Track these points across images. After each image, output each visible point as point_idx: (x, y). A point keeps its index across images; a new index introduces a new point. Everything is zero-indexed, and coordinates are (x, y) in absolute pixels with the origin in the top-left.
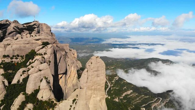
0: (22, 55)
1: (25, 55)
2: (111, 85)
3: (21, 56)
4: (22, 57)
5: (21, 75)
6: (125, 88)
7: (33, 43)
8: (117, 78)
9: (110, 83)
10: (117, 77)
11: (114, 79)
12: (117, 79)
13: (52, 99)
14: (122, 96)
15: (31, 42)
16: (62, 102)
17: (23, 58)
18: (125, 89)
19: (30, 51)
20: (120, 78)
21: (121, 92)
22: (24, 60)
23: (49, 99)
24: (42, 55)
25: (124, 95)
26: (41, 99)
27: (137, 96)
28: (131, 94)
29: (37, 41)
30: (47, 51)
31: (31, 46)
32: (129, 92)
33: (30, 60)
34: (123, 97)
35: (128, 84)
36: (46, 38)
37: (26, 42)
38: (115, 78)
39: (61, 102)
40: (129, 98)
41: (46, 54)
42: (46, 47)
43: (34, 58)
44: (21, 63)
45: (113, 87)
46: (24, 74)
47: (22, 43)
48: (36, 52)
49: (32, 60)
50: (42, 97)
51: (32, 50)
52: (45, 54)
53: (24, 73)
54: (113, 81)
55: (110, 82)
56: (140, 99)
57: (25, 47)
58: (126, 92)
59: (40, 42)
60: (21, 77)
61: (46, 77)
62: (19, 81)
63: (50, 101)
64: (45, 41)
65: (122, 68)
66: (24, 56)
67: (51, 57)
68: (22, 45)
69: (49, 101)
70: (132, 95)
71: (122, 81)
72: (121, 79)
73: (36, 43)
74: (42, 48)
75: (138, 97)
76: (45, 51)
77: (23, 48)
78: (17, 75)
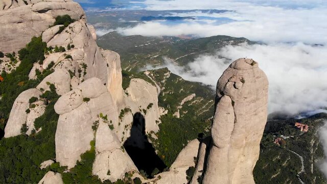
0: (11, 52)
1: (16, 52)
2: (161, 88)
3: (9, 56)
4: (11, 56)
5: (28, 111)
6: (182, 90)
7: (32, 20)
8: (167, 75)
9: (159, 85)
10: (168, 73)
11: (164, 78)
12: (168, 77)
13: (133, 172)
14: (180, 105)
15: (28, 17)
16: (160, 177)
17: (13, 60)
18: (182, 92)
19: (28, 40)
20: (172, 74)
21: (178, 99)
22: (18, 64)
23: (126, 174)
24: (64, 50)
25: (182, 103)
26: (107, 177)
27: (203, 103)
28: (193, 99)
29: (42, 15)
30: (74, 40)
31: (28, 26)
32: (190, 97)
33: (36, 66)
34: (182, 106)
35: (184, 83)
36: (63, 7)
37: (17, 19)
38: (165, 74)
39: (156, 176)
40: (191, 106)
41: (73, 46)
42: (67, 29)
43: (44, 58)
44: (14, 73)
45: (165, 91)
46: (34, 106)
47: (6, 21)
48: (45, 43)
49: (41, 63)
50: (109, 173)
51: (35, 38)
52: (71, 47)
53: (35, 103)
54: (163, 81)
55: (159, 83)
56: (207, 106)
57: (14, 31)
58: (186, 97)
59: (48, 17)
60: (30, 115)
61: (104, 115)
62: (24, 128)
63: (129, 179)
64: (62, 13)
65: (171, 56)
66: (14, 53)
67: (86, 55)
68: (7, 26)
69: (127, 179)
70: (194, 102)
71: (176, 80)
72: (173, 76)
73: (40, 19)
74: (59, 32)
75: (205, 104)
76: (69, 41)
77: (10, 35)
78: (17, 111)
